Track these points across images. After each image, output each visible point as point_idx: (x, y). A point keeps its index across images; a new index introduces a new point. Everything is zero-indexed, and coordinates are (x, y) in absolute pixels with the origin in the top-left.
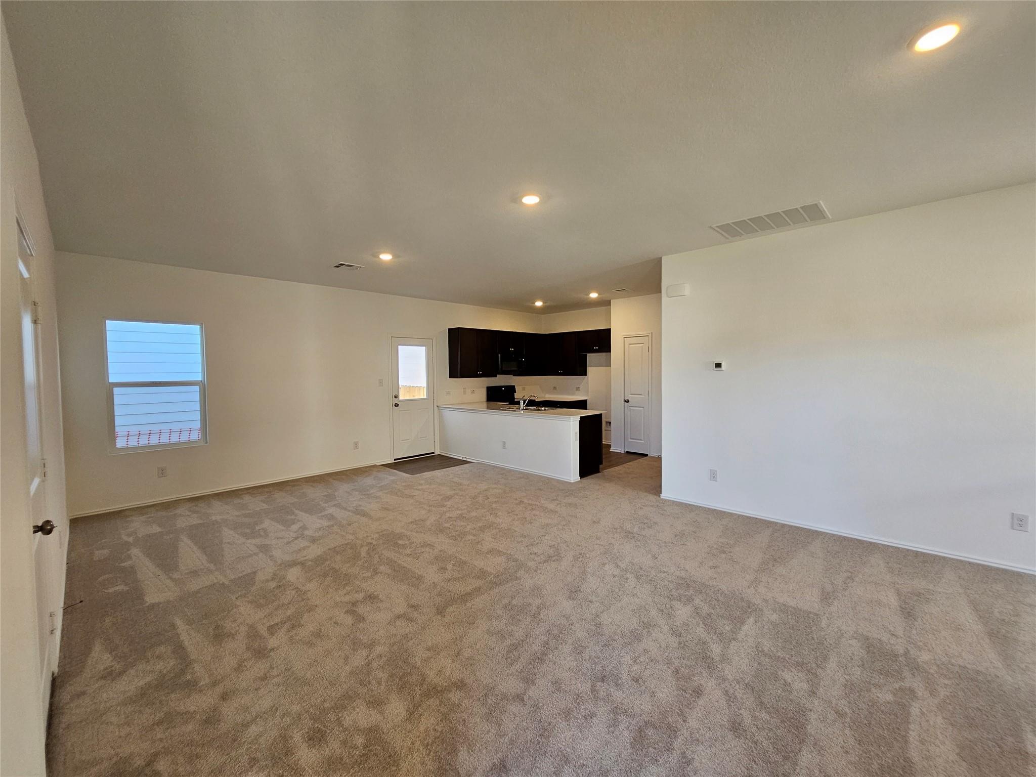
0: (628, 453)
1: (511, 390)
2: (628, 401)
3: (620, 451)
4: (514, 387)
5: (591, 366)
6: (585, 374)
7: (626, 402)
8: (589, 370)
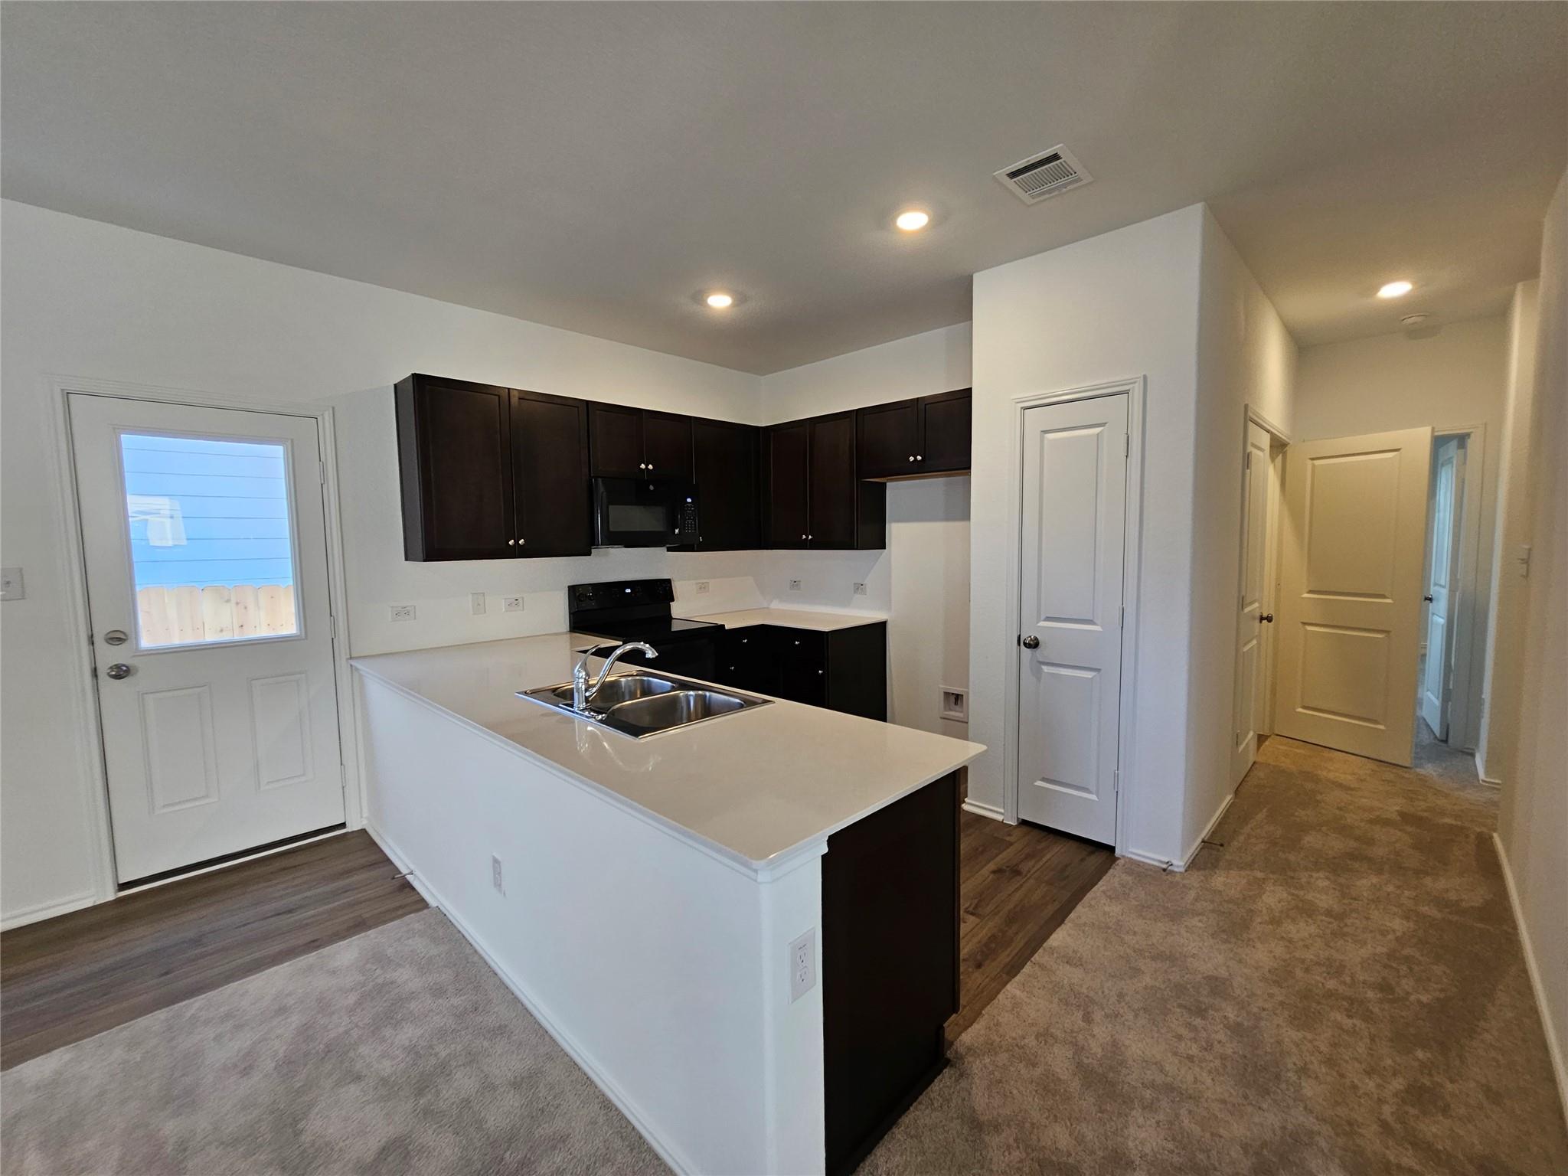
0: (1024, 823)
1: (660, 591)
2: (1034, 645)
3: (1000, 818)
4: (667, 583)
5: (899, 520)
6: (882, 545)
7: (1028, 646)
8: (895, 531)
